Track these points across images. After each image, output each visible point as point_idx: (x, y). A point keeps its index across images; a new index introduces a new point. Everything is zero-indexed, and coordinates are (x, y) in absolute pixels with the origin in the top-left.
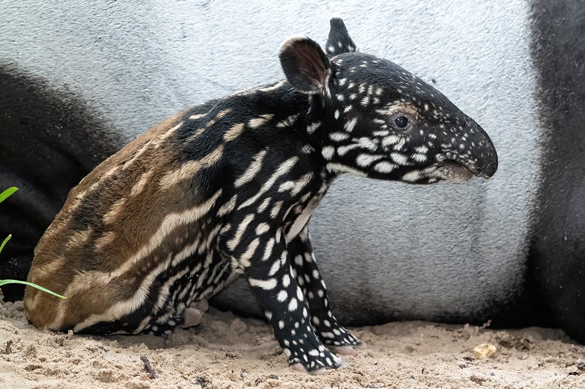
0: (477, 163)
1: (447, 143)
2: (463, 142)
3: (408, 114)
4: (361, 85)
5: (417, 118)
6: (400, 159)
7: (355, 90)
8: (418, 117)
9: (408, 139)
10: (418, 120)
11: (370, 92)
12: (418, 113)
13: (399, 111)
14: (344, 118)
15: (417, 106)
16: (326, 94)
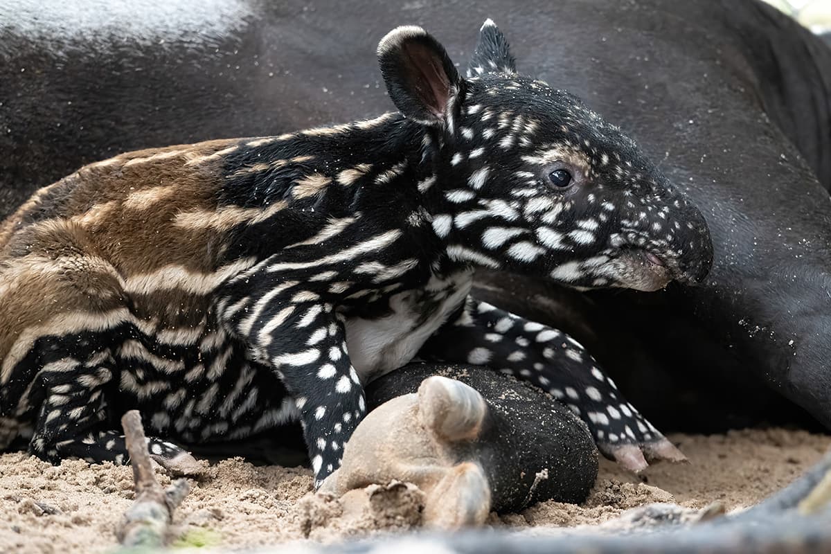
0: (681, 256)
1: (630, 220)
2: (659, 220)
3: (573, 166)
4: (503, 115)
5: (587, 174)
6: (550, 238)
7: (493, 123)
8: (590, 173)
9: (568, 206)
10: (589, 176)
11: (516, 127)
12: (589, 167)
13: (559, 160)
14: (469, 167)
15: (590, 154)
16: (447, 126)
